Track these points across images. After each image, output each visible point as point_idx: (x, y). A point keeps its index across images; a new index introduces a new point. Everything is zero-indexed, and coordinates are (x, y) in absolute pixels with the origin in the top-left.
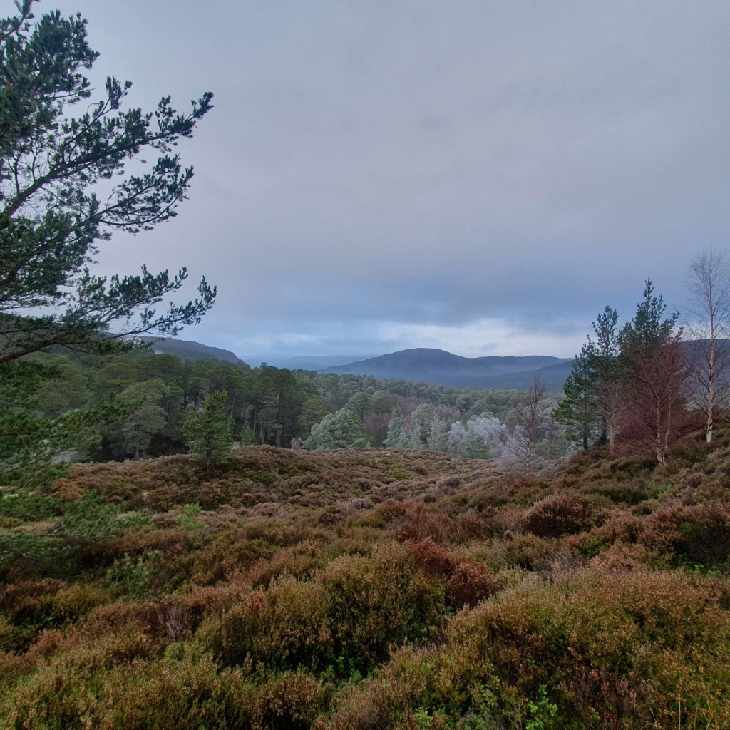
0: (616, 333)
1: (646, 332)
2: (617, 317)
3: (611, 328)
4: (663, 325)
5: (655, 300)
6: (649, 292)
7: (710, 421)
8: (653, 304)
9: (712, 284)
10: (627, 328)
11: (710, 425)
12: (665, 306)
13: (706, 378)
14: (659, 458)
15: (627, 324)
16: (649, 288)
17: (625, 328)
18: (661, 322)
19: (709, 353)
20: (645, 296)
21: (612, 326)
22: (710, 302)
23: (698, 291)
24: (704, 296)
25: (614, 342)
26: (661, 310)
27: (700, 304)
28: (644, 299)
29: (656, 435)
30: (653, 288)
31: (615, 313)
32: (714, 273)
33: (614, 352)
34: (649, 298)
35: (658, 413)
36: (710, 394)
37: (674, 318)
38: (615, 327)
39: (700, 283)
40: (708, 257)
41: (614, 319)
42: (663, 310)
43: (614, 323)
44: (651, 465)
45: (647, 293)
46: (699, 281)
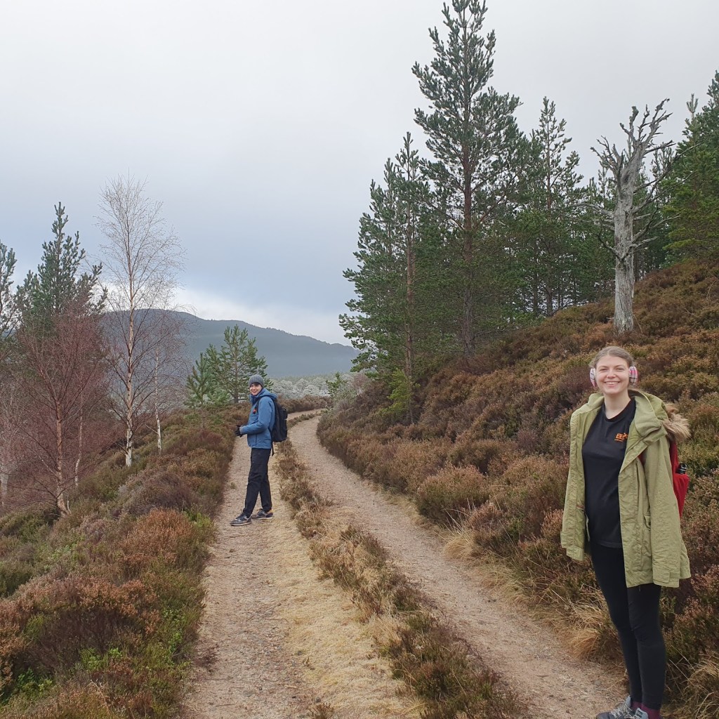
0: (13, 291)
1: (56, 292)
2: (13, 262)
3: (5, 281)
4: (80, 282)
5: (69, 240)
6: (61, 226)
7: (129, 434)
8: (67, 247)
9: (130, 227)
10: (30, 281)
11: (130, 440)
12: (83, 252)
13: (124, 369)
14: (61, 505)
15: (30, 276)
16: (60, 220)
17: (27, 282)
18: (77, 279)
19: (128, 331)
20: (55, 231)
21: (6, 277)
22: (128, 254)
23: (114, 235)
24: (121, 244)
25: (9, 306)
26: (77, 258)
27: (117, 256)
28: (53, 237)
29: (57, 465)
30: (66, 221)
31: (11, 255)
32: (132, 211)
33: (9, 323)
34: (61, 236)
35: (59, 429)
36: (130, 393)
37: (95, 273)
38: (10, 279)
39: (117, 223)
40: (125, 185)
41: (11, 265)
42: (80, 258)
43: (10, 272)
44: (51, 517)
45: (58, 226)
46: (114, 220)
